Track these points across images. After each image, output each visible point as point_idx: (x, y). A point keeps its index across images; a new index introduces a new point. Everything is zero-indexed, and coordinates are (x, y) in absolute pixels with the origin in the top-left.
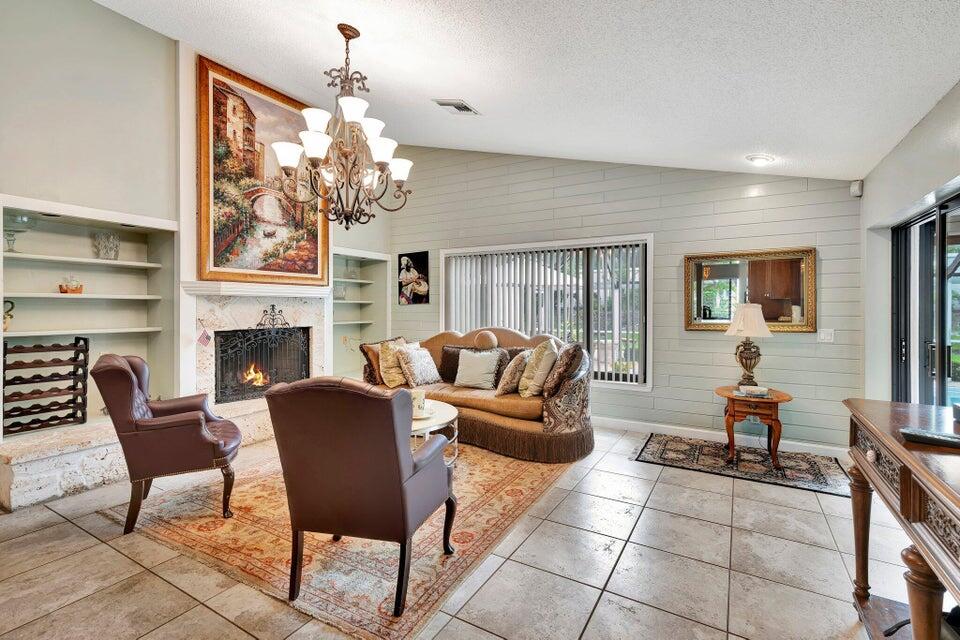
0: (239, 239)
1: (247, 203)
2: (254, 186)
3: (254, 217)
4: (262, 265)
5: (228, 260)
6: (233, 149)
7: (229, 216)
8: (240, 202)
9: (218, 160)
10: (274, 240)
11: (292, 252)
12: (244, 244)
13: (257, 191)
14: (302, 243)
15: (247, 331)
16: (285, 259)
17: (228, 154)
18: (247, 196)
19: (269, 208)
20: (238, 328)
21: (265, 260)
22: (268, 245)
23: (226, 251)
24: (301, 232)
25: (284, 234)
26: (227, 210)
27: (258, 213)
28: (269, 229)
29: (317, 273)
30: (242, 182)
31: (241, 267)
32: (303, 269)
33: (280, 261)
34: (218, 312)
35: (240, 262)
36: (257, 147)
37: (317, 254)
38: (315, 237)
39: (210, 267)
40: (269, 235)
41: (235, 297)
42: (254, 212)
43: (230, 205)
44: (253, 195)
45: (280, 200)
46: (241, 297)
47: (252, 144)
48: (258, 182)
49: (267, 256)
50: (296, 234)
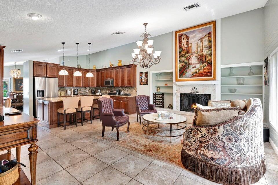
0: (185, 70)
1: (187, 61)
2: (189, 55)
3: (189, 64)
4: (191, 76)
5: (182, 76)
6: (183, 48)
7: (182, 65)
8: (185, 61)
9: (180, 53)
10: (195, 69)
11: (201, 71)
12: (186, 71)
13: (190, 57)
14: (205, 67)
15: (188, 94)
16: (199, 73)
17: (182, 50)
18: (187, 59)
19: (194, 60)
20: (185, 93)
21: (192, 75)
22: (193, 70)
23: (182, 74)
24: (205, 64)
25: (198, 66)
26: (182, 64)
27: (190, 62)
28: (194, 66)
29: (212, 76)
30: (186, 56)
31: (185, 77)
32: (206, 75)
33: (197, 74)
34: (181, 89)
35: (185, 76)
36: (190, 45)
37: (211, 70)
38: (211, 64)
39: (178, 78)
40: (193, 68)
41: (185, 85)
42: (189, 62)
43: (182, 62)
44: (189, 58)
45: (197, 57)
46: (186, 85)
47: (188, 45)
48: (190, 54)
49: (193, 73)
50: (202, 65)
